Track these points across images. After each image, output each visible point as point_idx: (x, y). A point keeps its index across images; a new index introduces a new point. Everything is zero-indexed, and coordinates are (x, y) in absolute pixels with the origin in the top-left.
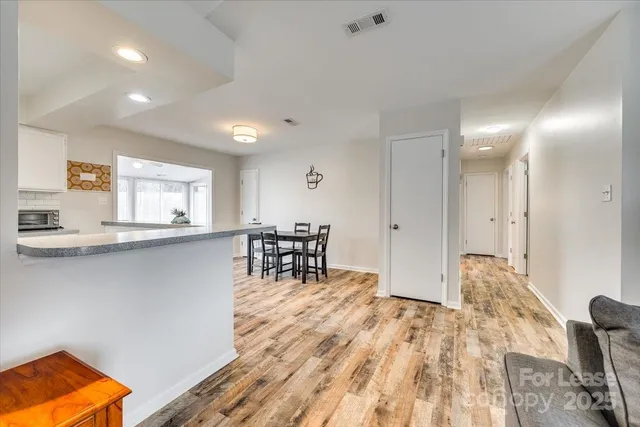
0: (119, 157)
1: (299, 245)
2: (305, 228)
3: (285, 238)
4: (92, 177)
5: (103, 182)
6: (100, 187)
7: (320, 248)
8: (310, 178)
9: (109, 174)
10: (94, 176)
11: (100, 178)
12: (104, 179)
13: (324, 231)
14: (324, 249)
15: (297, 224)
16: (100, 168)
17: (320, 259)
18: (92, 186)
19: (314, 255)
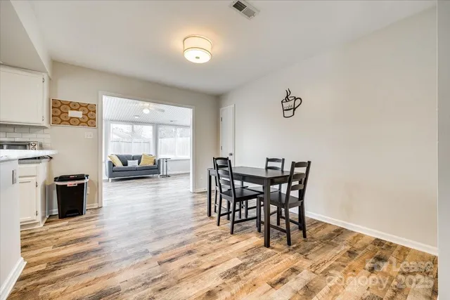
0: (104, 97)
2: (279, 165)
4: (79, 114)
5: (89, 119)
6: (87, 122)
8: (286, 105)
9: (95, 112)
10: (81, 113)
11: (87, 115)
12: (90, 116)
14: (301, 197)
15: (268, 160)
16: (87, 106)
18: (78, 122)
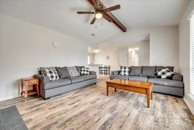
1: (105, 69)
2: (106, 66)
3: (103, 68)
7: (109, 70)
8: (107, 58)
13: (109, 67)
14: (110, 69)
17: (109, 71)
19: (108, 71)
